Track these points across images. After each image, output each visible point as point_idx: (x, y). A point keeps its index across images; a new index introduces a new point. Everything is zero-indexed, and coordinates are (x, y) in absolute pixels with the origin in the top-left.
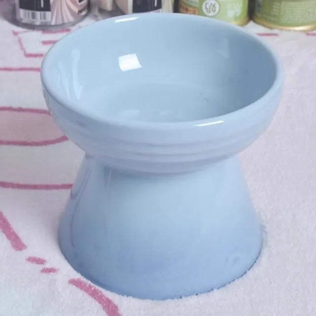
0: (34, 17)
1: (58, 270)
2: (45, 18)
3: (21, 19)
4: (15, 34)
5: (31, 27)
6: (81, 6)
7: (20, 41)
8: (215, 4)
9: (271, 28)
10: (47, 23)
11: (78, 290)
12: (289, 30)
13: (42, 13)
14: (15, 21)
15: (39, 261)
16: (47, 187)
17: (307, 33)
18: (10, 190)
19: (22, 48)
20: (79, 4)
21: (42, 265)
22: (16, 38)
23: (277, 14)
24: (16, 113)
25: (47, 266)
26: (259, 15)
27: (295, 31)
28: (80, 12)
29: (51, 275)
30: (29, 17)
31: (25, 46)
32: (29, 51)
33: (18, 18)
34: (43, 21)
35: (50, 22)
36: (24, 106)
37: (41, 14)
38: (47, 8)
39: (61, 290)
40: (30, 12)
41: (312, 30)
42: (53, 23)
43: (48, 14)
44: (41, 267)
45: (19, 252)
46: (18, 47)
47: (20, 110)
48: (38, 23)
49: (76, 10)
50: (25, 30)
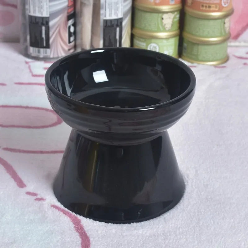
0: (39, 52)
1: (45, 199)
2: (46, 53)
3: (31, 54)
4: (27, 63)
5: (37, 58)
6: (70, 46)
7: (29, 67)
8: (156, 46)
9: (192, 63)
10: (47, 56)
11: (57, 210)
12: (204, 64)
13: (45, 49)
14: (27, 55)
15: (34, 194)
16: (42, 152)
17: (215, 66)
18: (18, 154)
19: (31, 71)
20: (69, 45)
21: (35, 196)
22: (27, 66)
23: (196, 54)
24: (24, 109)
25: (39, 197)
26: (184, 54)
27: (207, 65)
28: (69, 50)
29: (40, 202)
30: (36, 52)
31: (32, 70)
32: (35, 73)
33: (29, 53)
34: (45, 55)
35: (50, 56)
36: (30, 105)
37: (43, 51)
38: (48, 46)
39: (46, 210)
40: (37, 49)
41: (219, 64)
42: (51, 56)
43: (48, 50)
44: (35, 197)
45: (21, 189)
46: (28, 70)
47: (27, 107)
48: (42, 56)
49: (67, 48)
50: (33, 60)
